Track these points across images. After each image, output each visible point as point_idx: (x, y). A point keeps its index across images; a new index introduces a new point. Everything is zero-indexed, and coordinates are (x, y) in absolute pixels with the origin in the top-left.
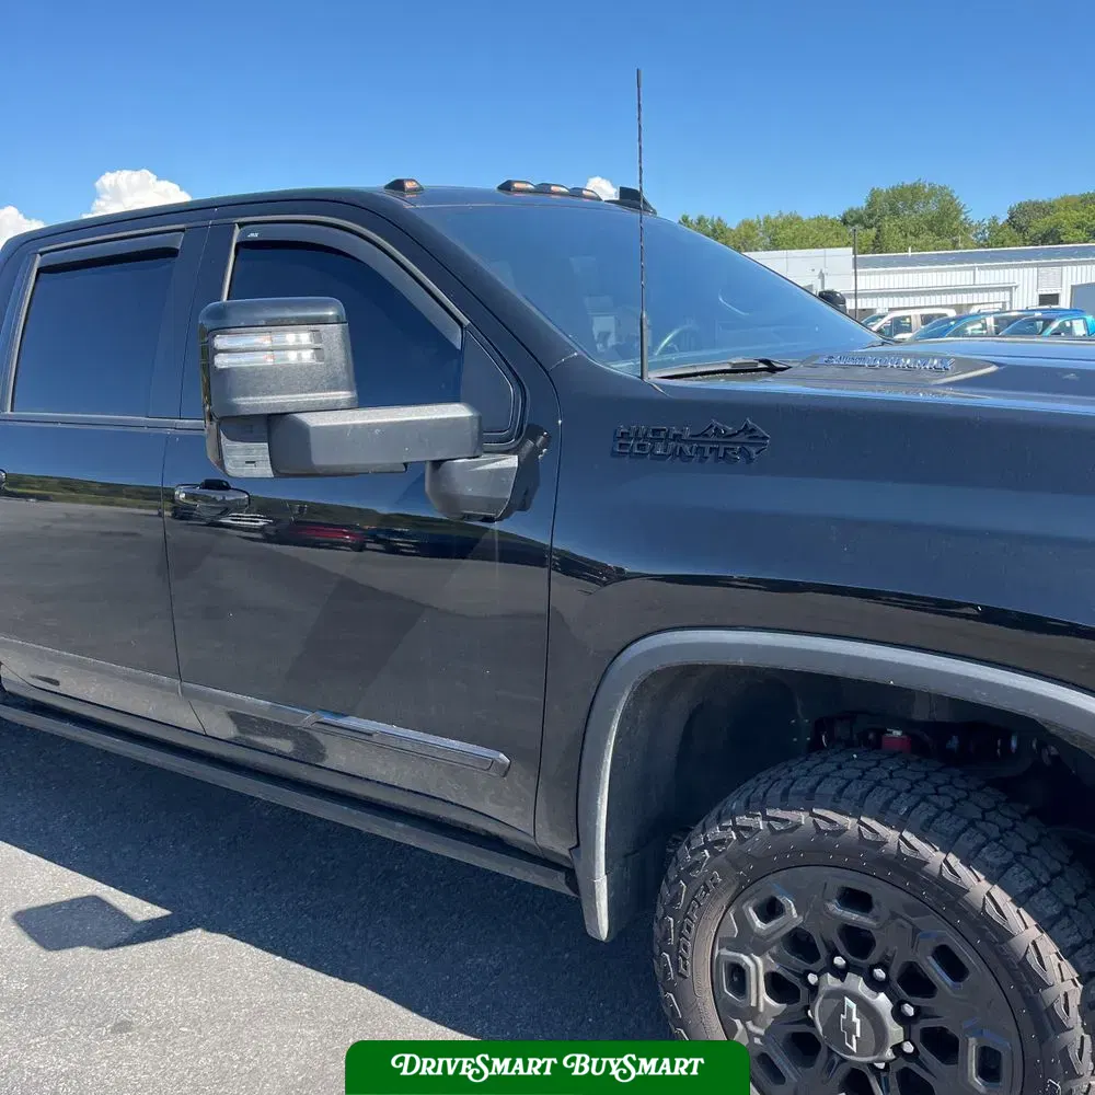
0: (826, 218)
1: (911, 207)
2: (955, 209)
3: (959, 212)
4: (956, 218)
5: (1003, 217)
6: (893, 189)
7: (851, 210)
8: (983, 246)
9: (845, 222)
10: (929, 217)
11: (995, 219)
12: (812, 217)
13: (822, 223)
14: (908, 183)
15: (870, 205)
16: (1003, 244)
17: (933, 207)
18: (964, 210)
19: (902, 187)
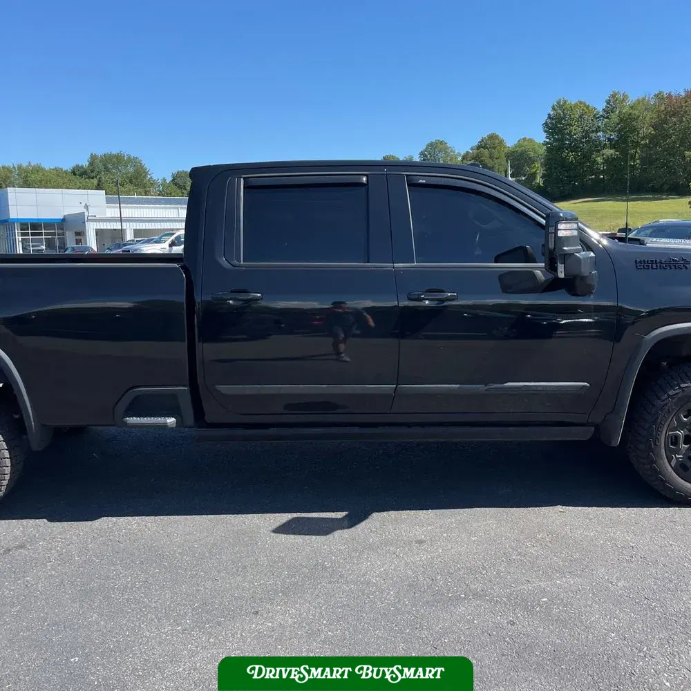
0: (62, 169)
1: (117, 168)
2: (144, 172)
3: (147, 173)
4: (145, 176)
5: (169, 179)
6: (105, 155)
7: (77, 166)
8: (159, 195)
9: (74, 173)
10: (129, 175)
11: (164, 180)
12: (52, 168)
13: (58, 172)
14: (114, 152)
15: (91, 164)
16: (171, 194)
17: (131, 170)
18: (149, 173)
19: (110, 155)
